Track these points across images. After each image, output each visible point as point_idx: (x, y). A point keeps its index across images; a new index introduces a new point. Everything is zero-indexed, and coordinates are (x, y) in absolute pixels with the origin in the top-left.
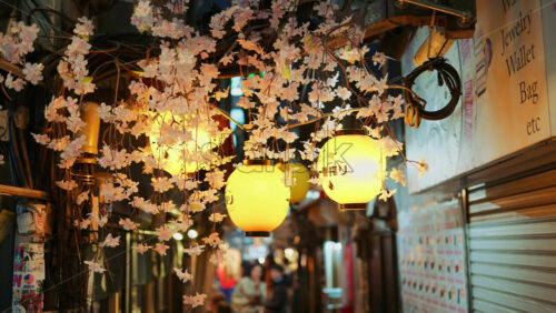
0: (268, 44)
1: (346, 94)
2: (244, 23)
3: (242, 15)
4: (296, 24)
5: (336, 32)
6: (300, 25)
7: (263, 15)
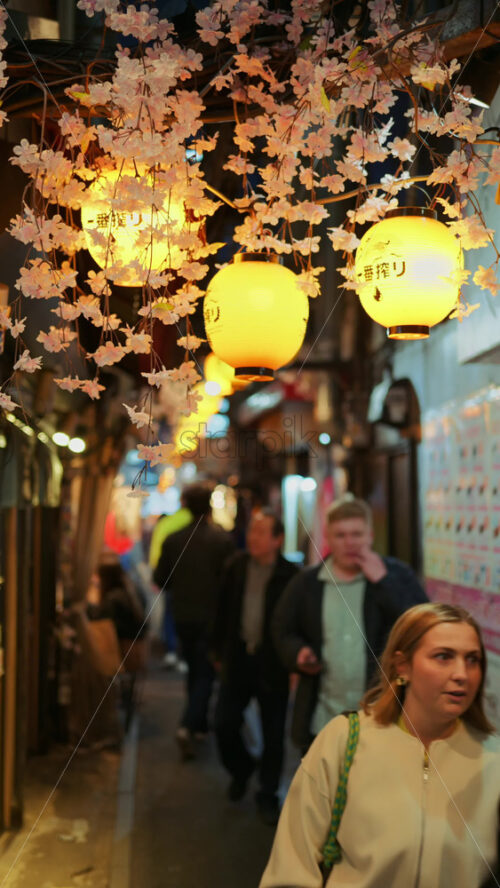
0: (282, 66)
1: (406, 151)
2: (245, 29)
3: (244, 14)
4: (332, 33)
5: (400, 44)
6: (339, 32)
7: (278, 19)
